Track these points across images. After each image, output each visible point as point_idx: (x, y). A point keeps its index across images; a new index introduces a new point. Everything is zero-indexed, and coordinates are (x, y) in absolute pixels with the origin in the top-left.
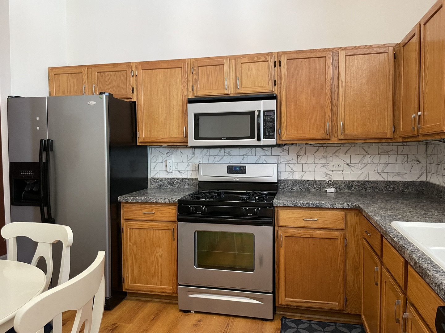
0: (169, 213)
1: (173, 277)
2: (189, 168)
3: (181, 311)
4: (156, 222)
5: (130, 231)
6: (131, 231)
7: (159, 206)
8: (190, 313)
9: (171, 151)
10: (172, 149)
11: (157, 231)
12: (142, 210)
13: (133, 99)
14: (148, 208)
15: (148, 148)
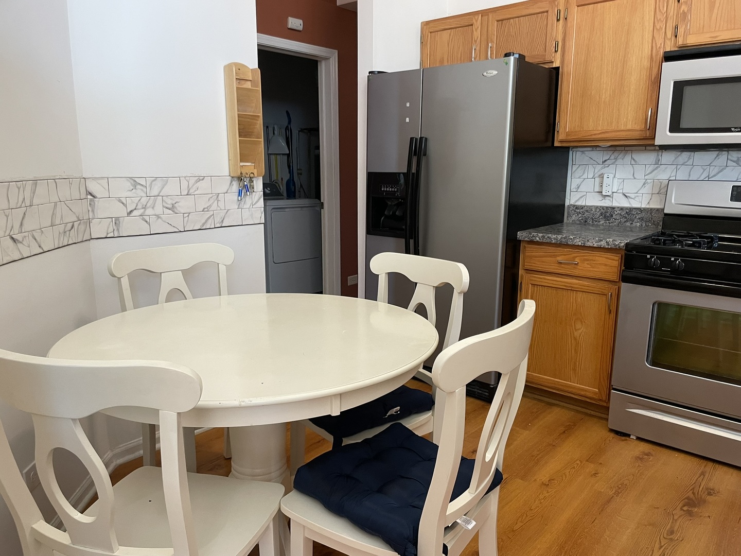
0: (606, 265)
1: (601, 375)
2: (647, 189)
3: (612, 430)
4: (578, 278)
5: (532, 290)
6: (534, 290)
7: (588, 253)
8: (628, 439)
9: (613, 157)
10: (616, 154)
11: (580, 294)
12: (555, 256)
13: (554, 63)
14: (568, 255)
15: (571, 153)
